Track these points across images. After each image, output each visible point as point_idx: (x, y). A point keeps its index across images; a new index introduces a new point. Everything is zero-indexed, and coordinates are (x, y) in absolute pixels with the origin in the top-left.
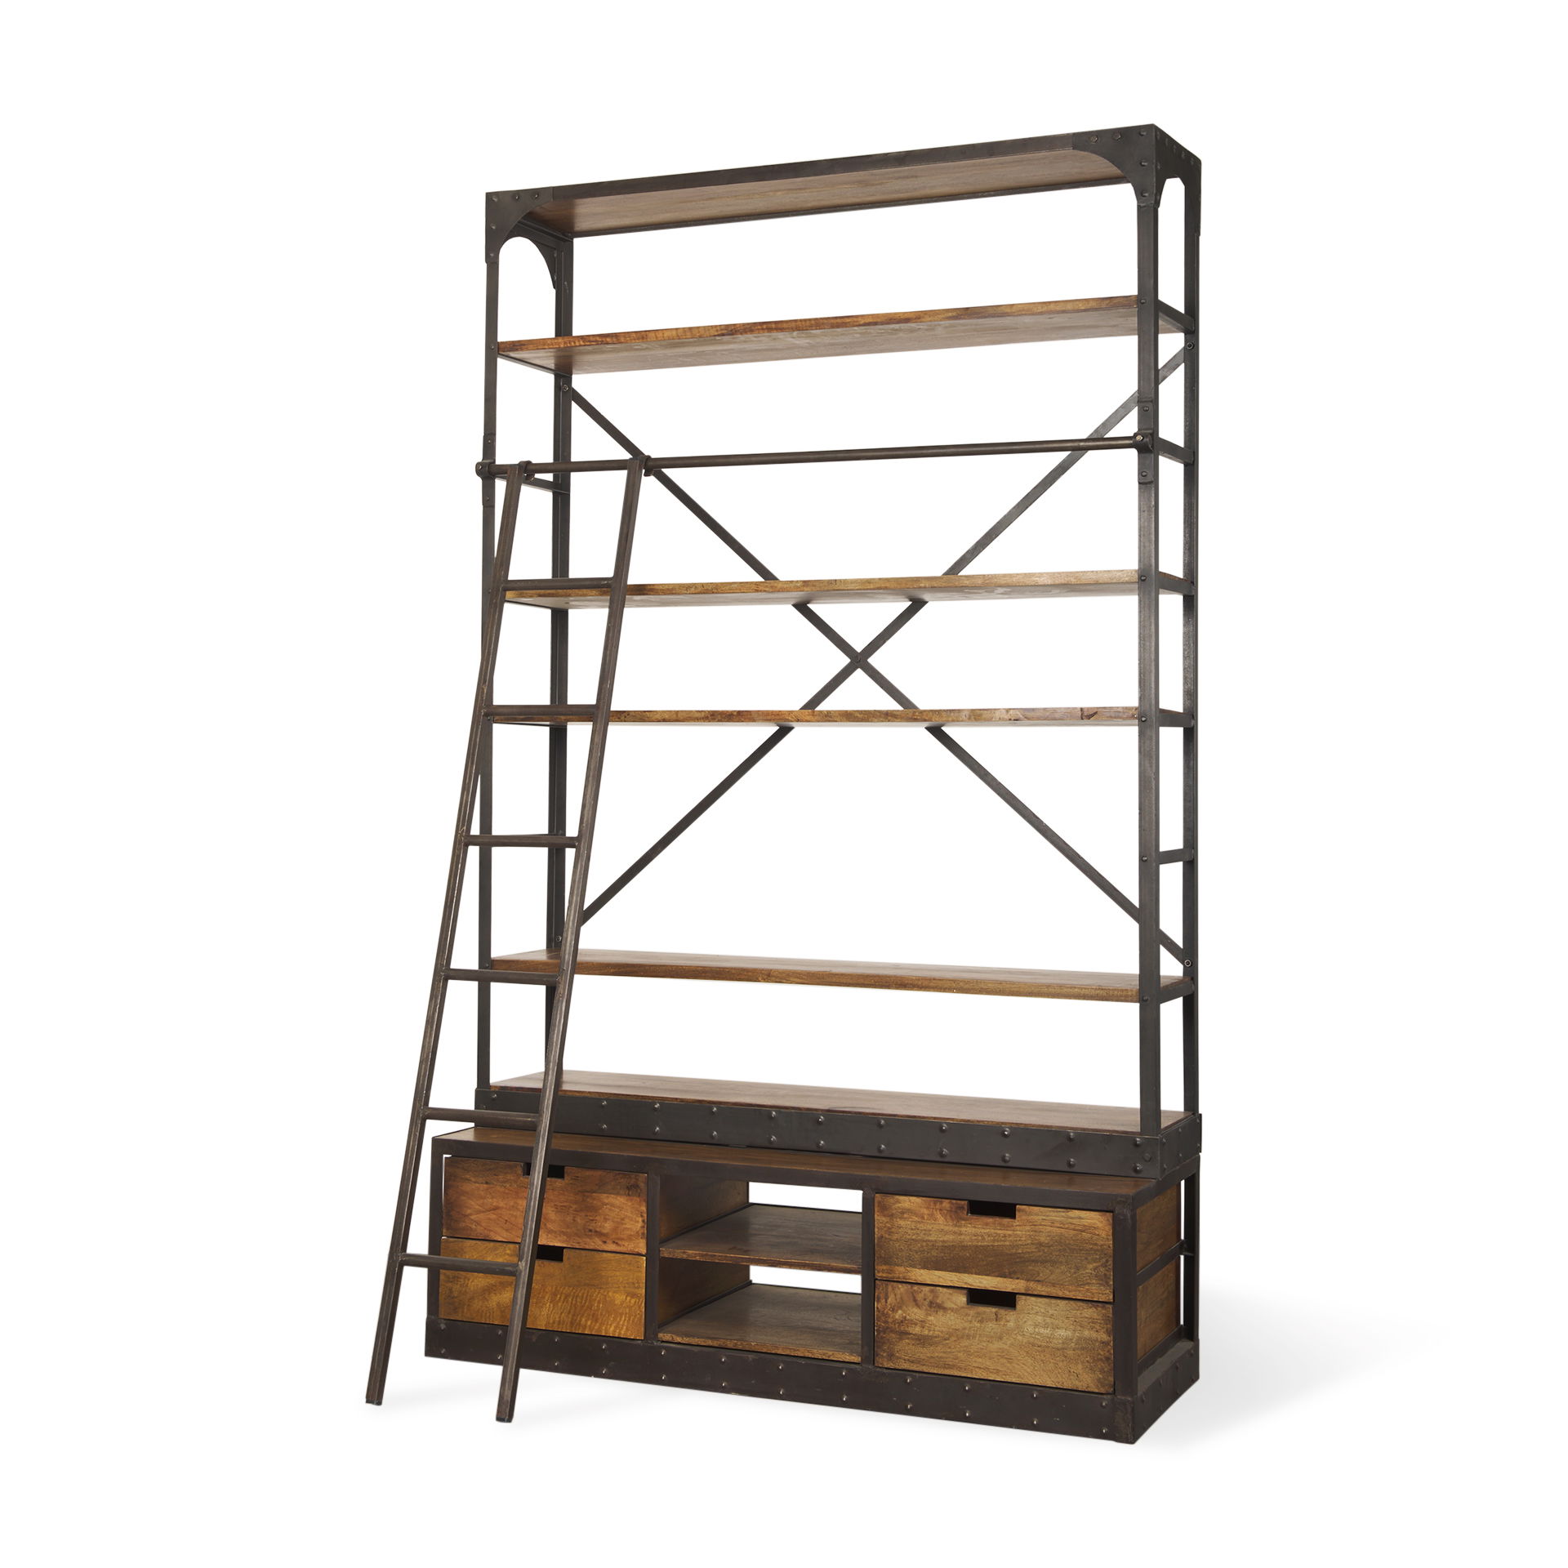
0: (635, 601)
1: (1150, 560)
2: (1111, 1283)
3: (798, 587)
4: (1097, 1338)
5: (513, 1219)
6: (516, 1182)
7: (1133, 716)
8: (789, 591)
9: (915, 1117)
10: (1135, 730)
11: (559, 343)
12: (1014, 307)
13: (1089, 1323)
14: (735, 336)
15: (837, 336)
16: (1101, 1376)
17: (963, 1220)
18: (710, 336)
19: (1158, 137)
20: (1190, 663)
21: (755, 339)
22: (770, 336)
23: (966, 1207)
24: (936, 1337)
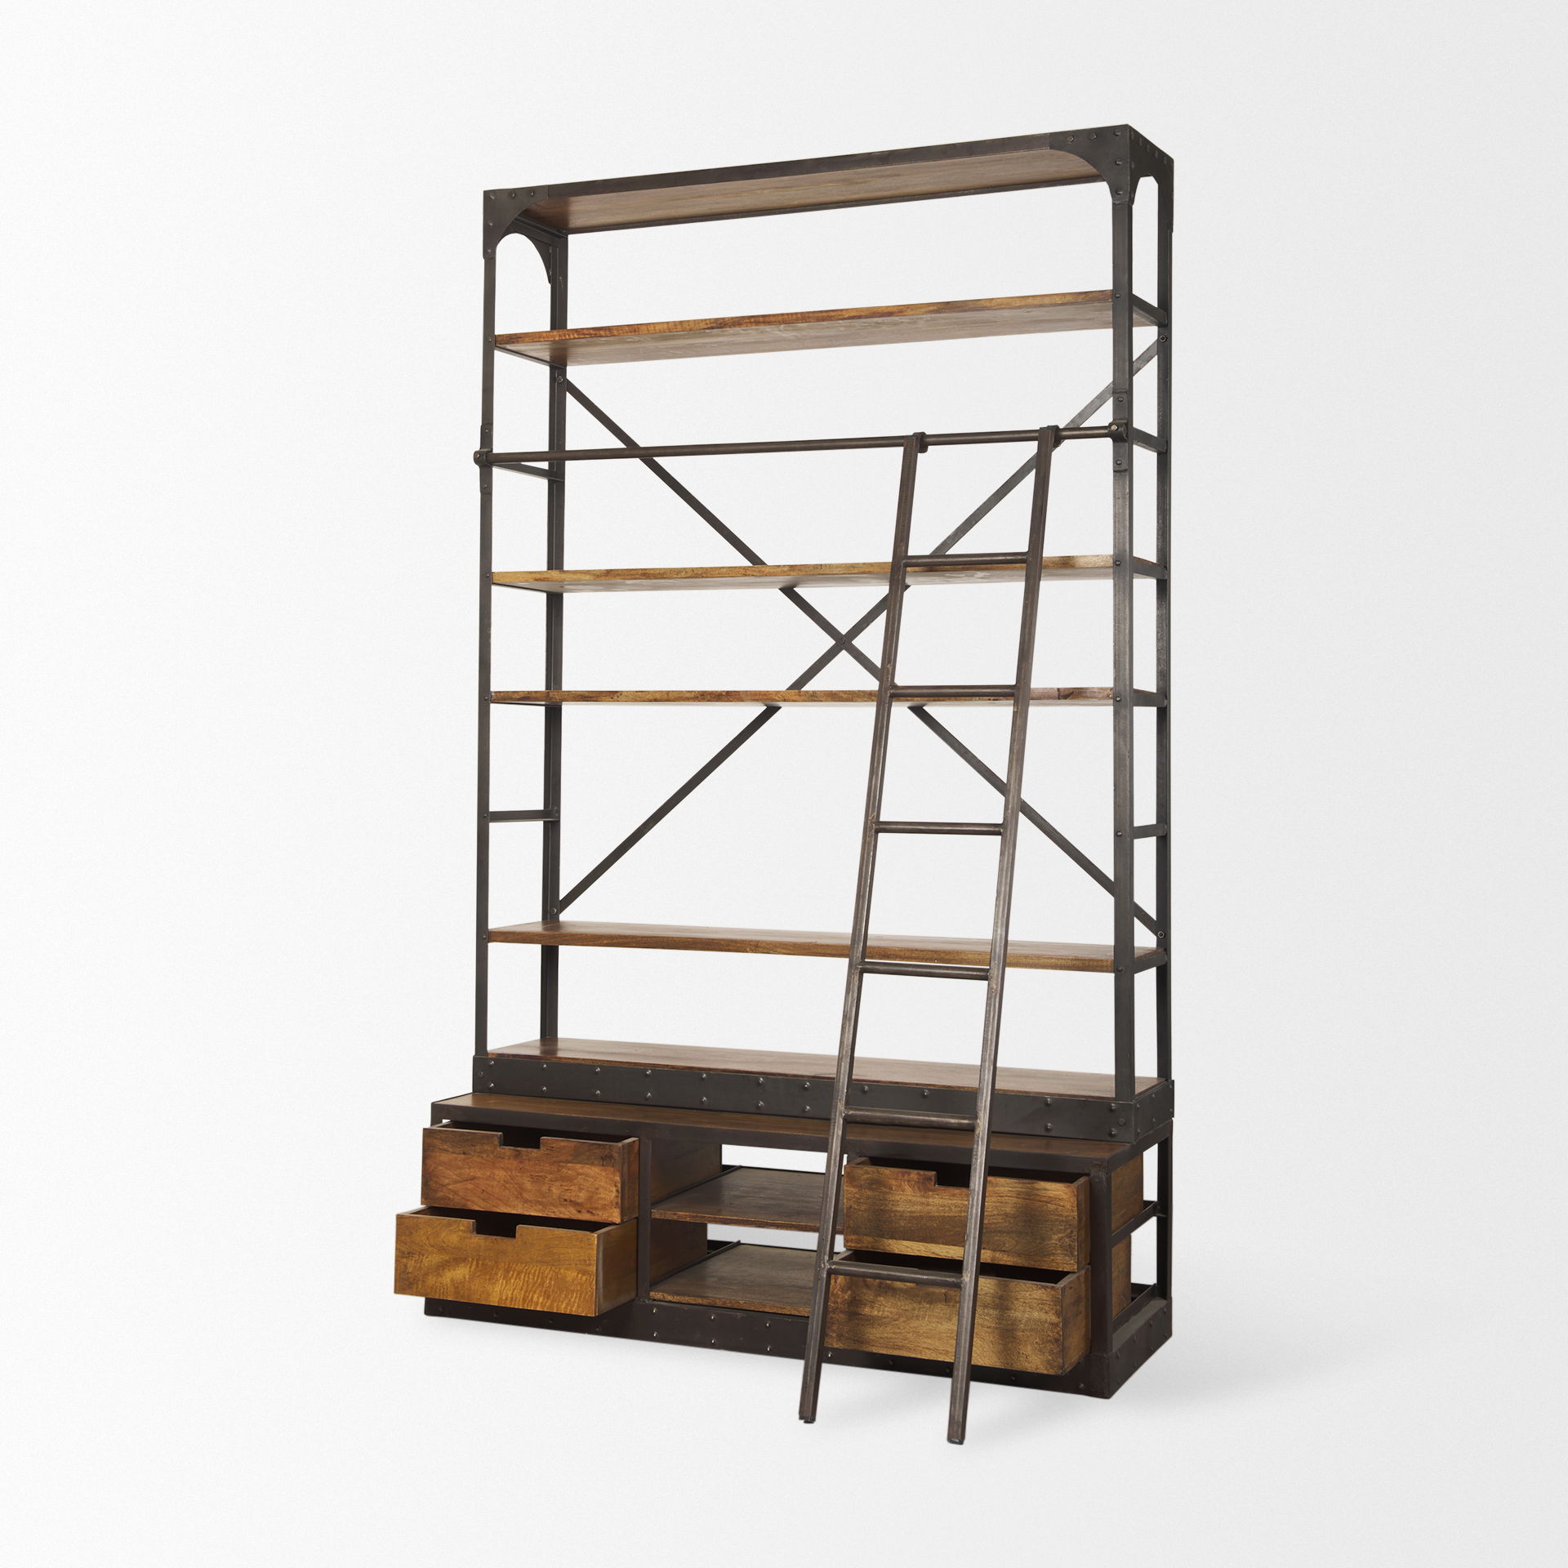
0: (628, 585)
1: (1124, 545)
2: (1076, 1253)
3: (785, 572)
4: (1046, 1320)
5: (490, 1189)
6: (493, 1152)
7: (1108, 696)
8: (775, 575)
9: (897, 1083)
10: (1110, 710)
11: (553, 336)
12: (994, 302)
13: (1038, 1304)
14: (724, 329)
15: (823, 329)
16: (1050, 1358)
17: (931, 1191)
18: (700, 329)
19: (1133, 138)
20: (1163, 645)
21: (744, 332)
22: (757, 329)
23: (933, 1178)
24: (885, 1318)
